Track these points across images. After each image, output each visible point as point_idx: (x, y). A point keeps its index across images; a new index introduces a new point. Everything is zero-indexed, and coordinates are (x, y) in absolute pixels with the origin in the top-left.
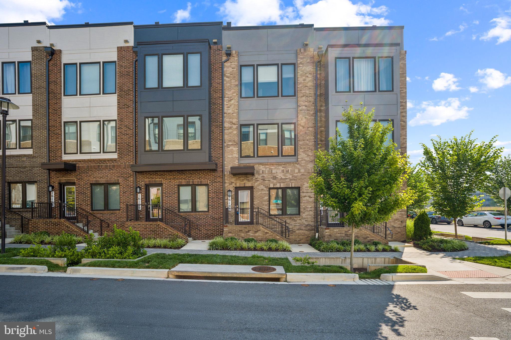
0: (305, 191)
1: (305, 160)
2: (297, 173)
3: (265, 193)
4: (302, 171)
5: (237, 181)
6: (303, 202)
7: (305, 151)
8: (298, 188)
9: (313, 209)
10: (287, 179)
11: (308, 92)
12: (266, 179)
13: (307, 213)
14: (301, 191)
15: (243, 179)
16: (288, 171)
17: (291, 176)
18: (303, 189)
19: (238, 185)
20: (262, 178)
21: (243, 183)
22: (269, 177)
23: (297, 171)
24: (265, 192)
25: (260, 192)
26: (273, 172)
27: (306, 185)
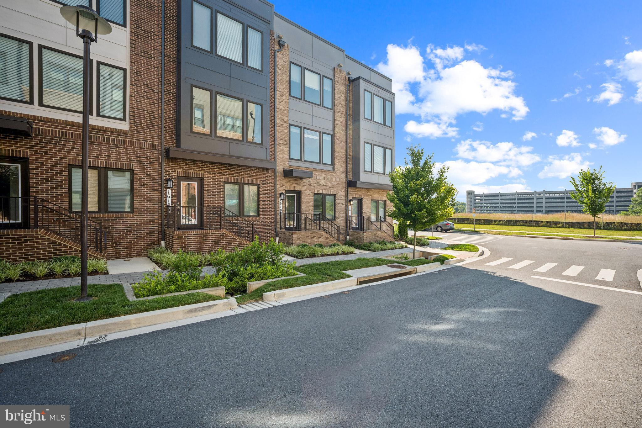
0: (339, 199)
1: (339, 170)
2: (334, 181)
3: (311, 199)
4: (338, 180)
5: (288, 184)
6: (338, 208)
7: (340, 162)
8: (335, 195)
9: (344, 215)
10: (327, 186)
11: (341, 109)
12: (312, 185)
13: (340, 219)
14: (337, 198)
15: (293, 182)
16: (328, 179)
17: (330, 184)
18: (338, 197)
19: (288, 189)
20: (309, 183)
21: (293, 186)
22: (314, 182)
23: (334, 179)
24: (310, 197)
25: (307, 197)
26: (318, 178)
27: (340, 193)
